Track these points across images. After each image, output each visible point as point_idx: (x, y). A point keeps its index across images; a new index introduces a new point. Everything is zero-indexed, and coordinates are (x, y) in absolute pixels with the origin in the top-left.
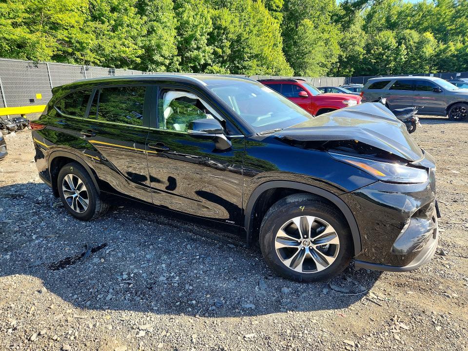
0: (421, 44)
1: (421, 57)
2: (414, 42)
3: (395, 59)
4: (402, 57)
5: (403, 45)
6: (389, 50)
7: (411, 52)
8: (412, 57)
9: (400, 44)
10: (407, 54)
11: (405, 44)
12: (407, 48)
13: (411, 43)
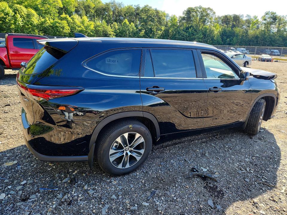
0: (29, 16)
1: (31, 24)
2: (25, 14)
3: (15, 23)
4: (20, 22)
5: (18, 14)
6: (9, 16)
7: (24, 20)
8: (26, 23)
9: (16, 13)
10: (23, 21)
11: (19, 14)
12: (21, 17)
13: (23, 13)
